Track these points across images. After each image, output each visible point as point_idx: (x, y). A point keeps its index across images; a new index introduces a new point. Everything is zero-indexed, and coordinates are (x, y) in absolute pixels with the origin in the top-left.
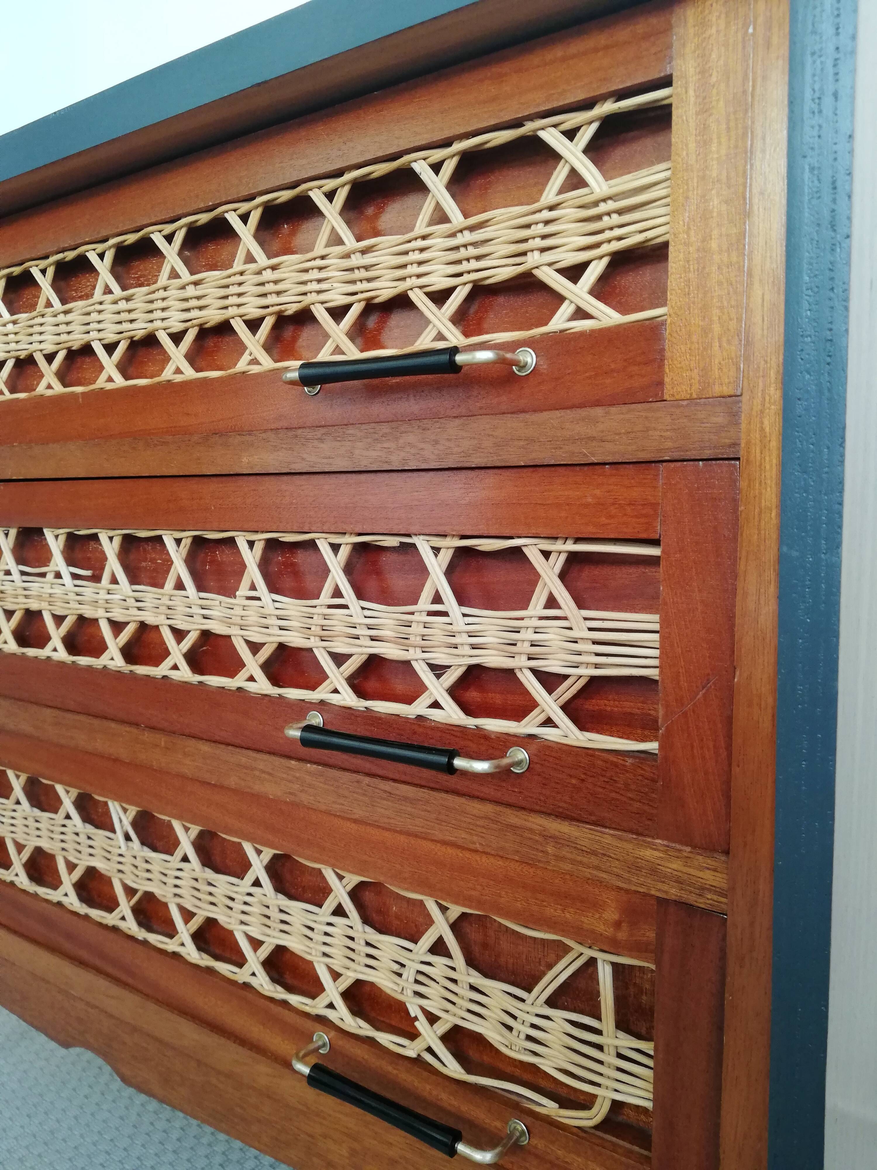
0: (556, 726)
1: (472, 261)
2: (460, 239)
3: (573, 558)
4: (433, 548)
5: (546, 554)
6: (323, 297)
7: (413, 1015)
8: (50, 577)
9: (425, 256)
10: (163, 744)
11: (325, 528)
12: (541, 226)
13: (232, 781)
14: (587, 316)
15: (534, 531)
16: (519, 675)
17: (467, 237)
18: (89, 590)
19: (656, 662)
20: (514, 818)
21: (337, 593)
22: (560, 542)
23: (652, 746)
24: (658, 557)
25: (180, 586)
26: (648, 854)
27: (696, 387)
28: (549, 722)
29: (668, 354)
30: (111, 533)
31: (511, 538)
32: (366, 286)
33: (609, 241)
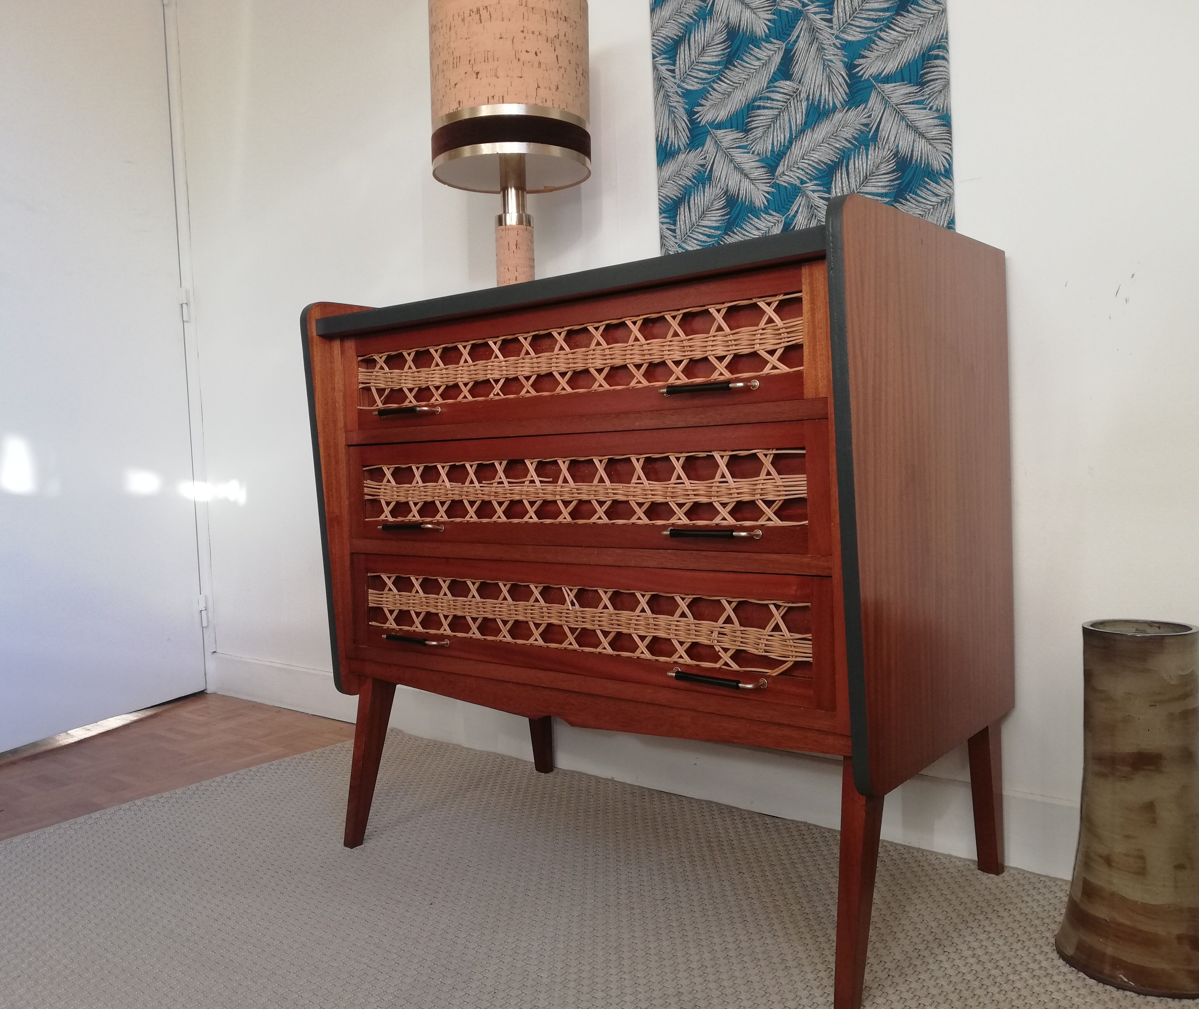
0: (772, 521)
1: (734, 346)
2: (728, 338)
3: (776, 455)
4: (721, 456)
5: (766, 455)
6: (671, 357)
7: (717, 650)
8: (527, 483)
9: (714, 343)
10: (596, 553)
11: (674, 451)
12: (759, 335)
13: (633, 563)
14: (776, 368)
15: (761, 447)
16: (757, 502)
17: (732, 337)
18: (550, 488)
19: (806, 492)
20: (756, 556)
21: (679, 477)
22: (771, 450)
23: (806, 522)
24: (805, 454)
25: (601, 480)
26: (805, 560)
27: (814, 394)
28: (769, 519)
29: (805, 383)
30: (564, 460)
31: (752, 450)
32: (689, 353)
33: (784, 342)
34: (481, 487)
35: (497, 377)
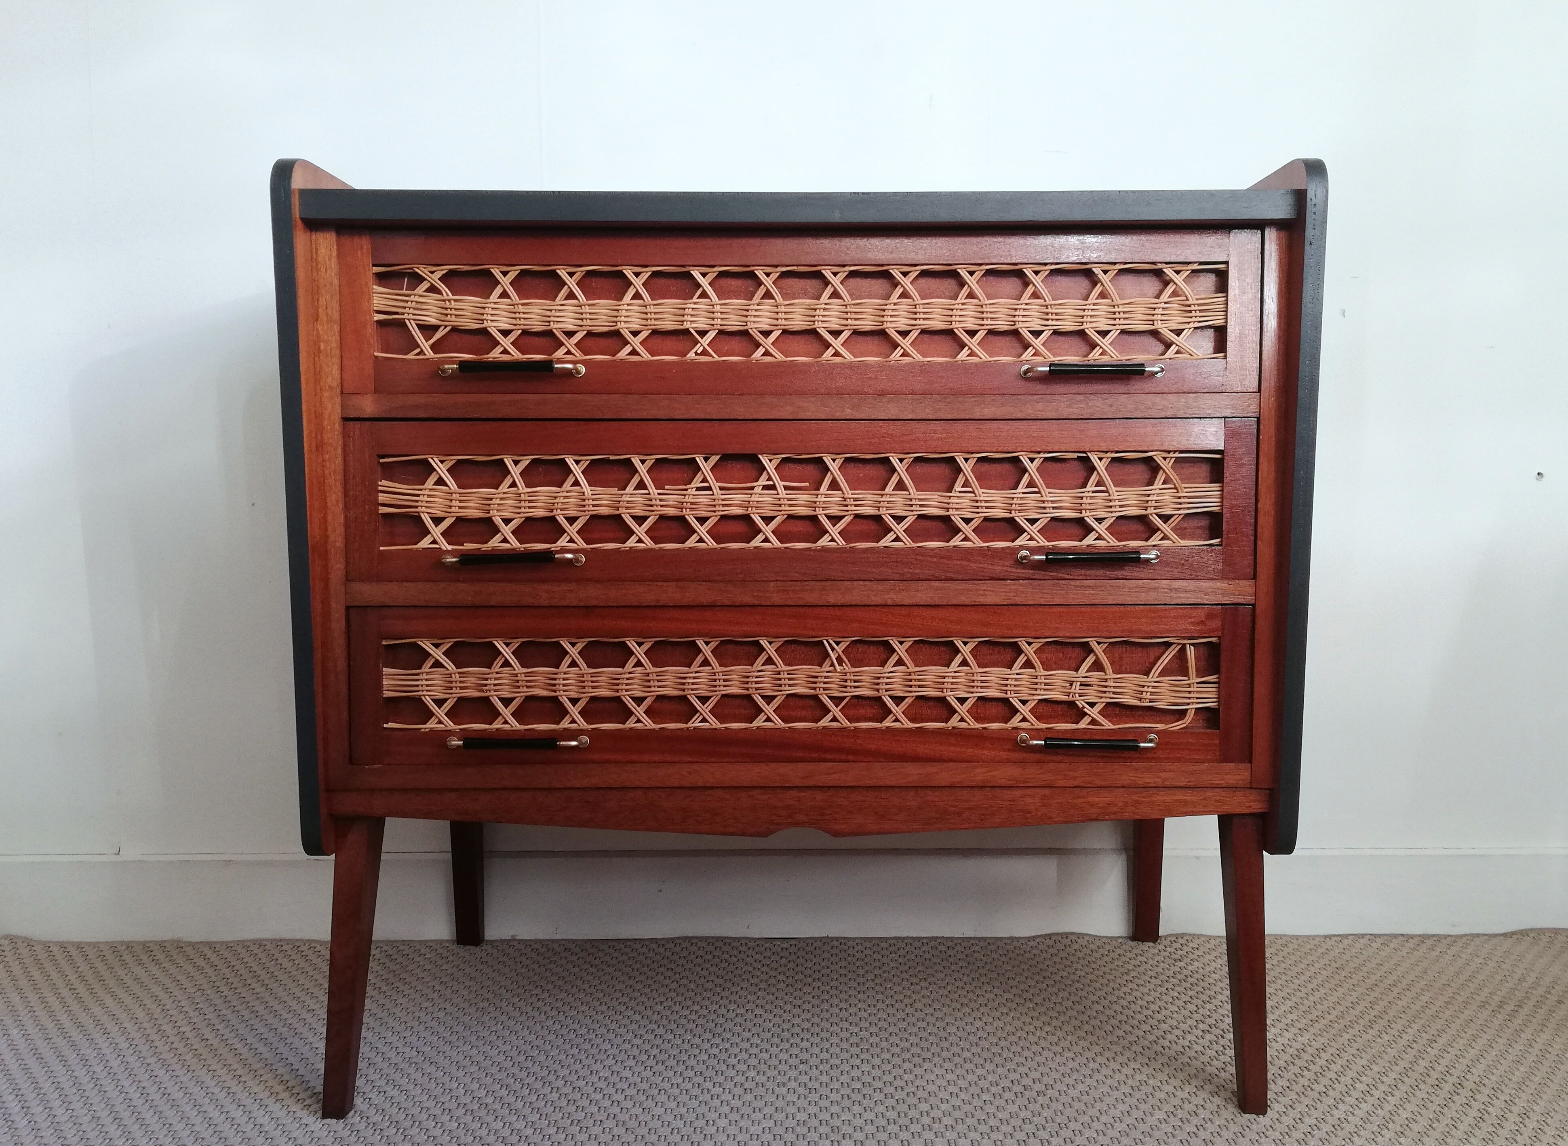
0: (1168, 539)
1: (1121, 319)
2: (1117, 309)
3: (1177, 459)
4: (1099, 458)
5: (1165, 459)
6: (1026, 324)
7: (1081, 706)
8: (758, 490)
9: (1095, 313)
12: (1160, 310)
16: (1150, 517)
17: (1121, 308)
18: (803, 497)
19: (1217, 504)
20: (1153, 584)
21: (1031, 485)
22: (1172, 453)
25: (900, 488)
28: (1165, 538)
30: (836, 457)
31: (1147, 452)
32: (1055, 322)
33: (1194, 322)
34: (659, 494)
35: (702, 326)
